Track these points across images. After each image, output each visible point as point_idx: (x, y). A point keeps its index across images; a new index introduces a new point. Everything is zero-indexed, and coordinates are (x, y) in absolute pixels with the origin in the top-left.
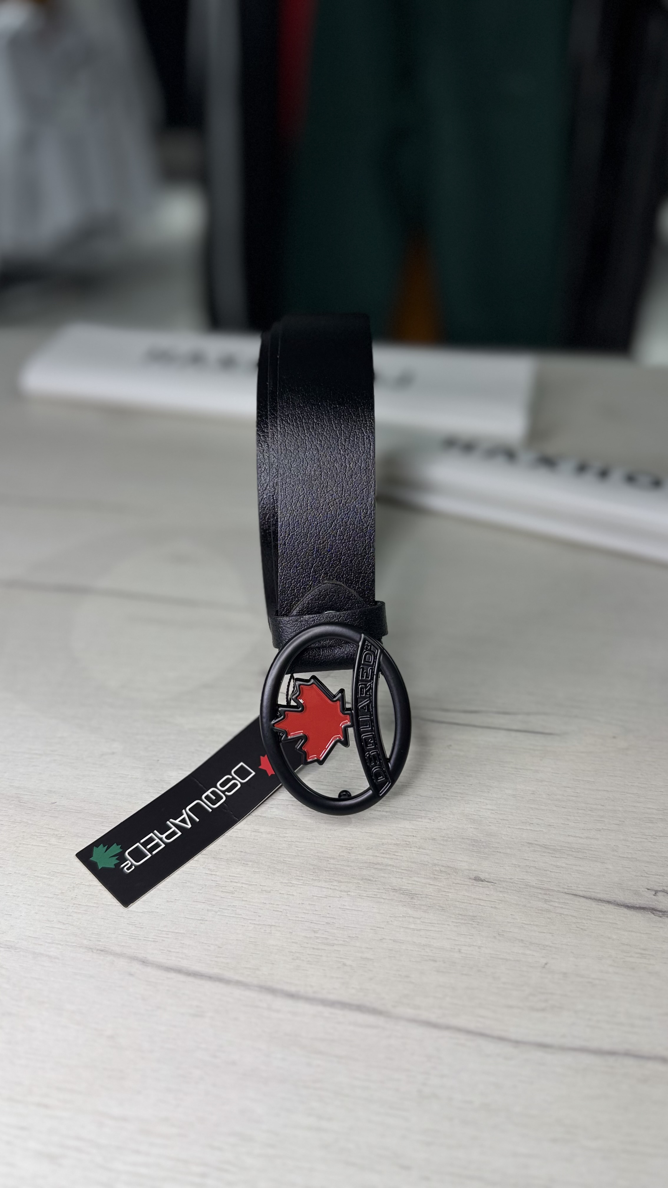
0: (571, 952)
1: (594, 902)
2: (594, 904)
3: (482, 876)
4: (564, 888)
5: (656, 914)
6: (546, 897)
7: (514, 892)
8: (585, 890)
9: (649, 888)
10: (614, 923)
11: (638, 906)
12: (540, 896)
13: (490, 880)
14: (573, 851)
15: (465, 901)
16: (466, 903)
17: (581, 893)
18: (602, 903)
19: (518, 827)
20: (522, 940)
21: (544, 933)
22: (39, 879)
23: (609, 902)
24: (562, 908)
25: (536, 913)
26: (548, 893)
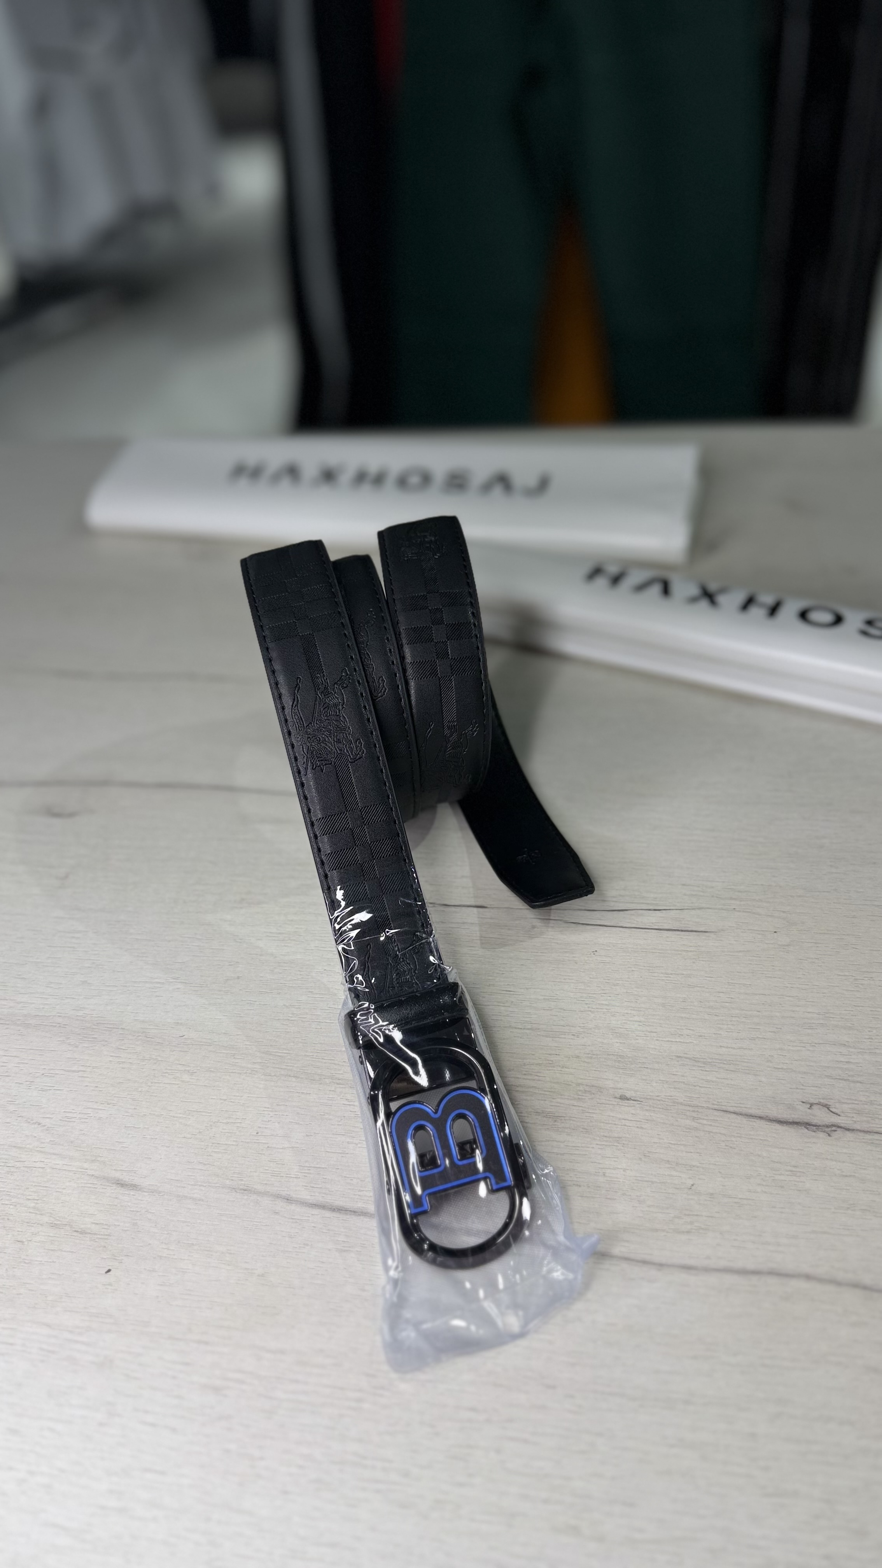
0: (720, 1172)
1: (745, 1118)
2: (744, 1120)
3: (628, 1094)
4: (713, 1104)
5: (810, 1129)
6: (694, 1115)
7: (661, 1110)
8: (736, 1105)
9: (804, 1101)
10: (765, 1140)
11: (791, 1121)
12: (688, 1113)
13: (636, 1099)
14: (725, 1064)
15: (610, 1122)
16: (611, 1124)
17: (732, 1109)
18: (753, 1119)
19: (667, 1040)
20: (668, 1161)
21: (692, 1152)
22: (176, 1118)
23: (761, 1118)
24: (711, 1125)
25: (684, 1131)
26: (696, 1110)
